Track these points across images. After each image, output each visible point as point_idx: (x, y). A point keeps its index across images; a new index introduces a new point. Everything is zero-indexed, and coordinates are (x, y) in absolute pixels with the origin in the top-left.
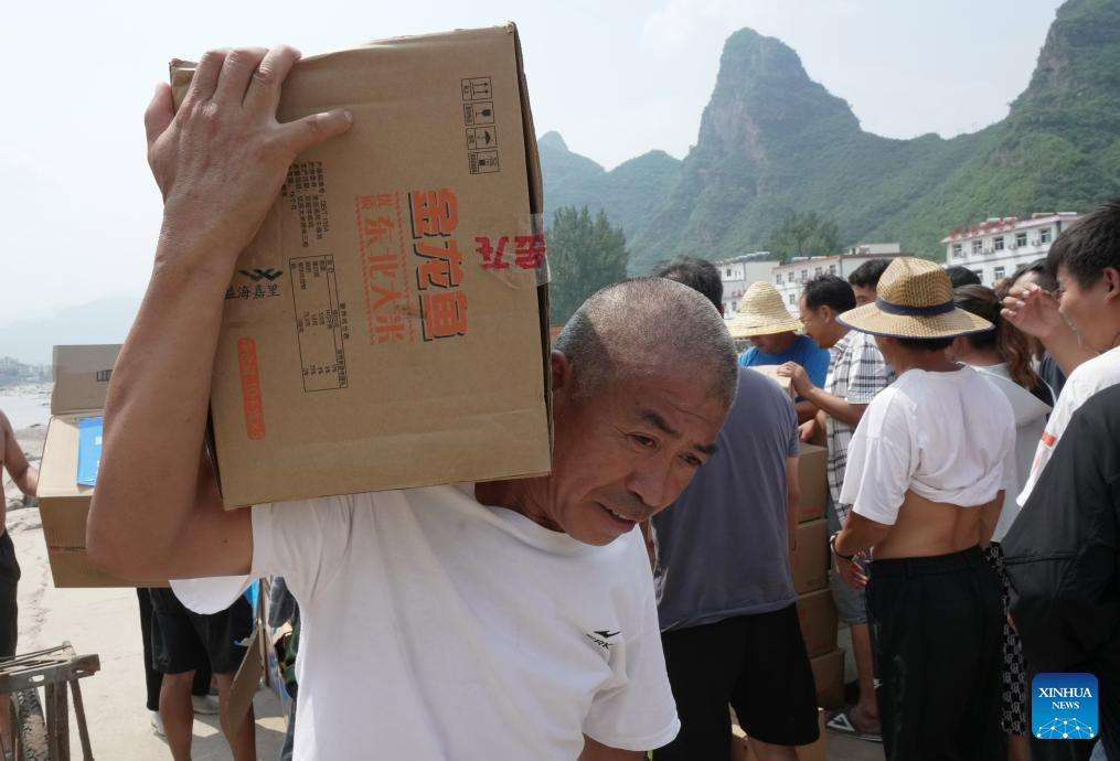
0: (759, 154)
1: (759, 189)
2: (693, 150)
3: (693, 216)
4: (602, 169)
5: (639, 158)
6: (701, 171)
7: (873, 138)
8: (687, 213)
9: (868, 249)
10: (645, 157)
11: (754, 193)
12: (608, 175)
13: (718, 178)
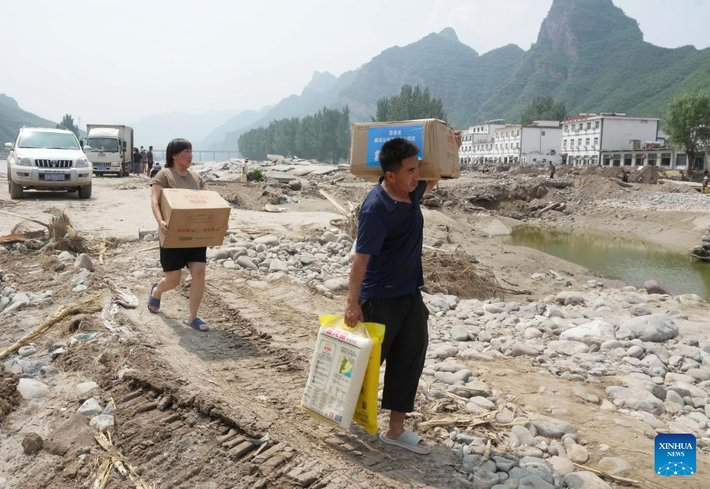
0: (572, 52)
1: (569, 75)
2: (533, 46)
3: (526, 89)
4: (477, 54)
5: (500, 48)
6: (536, 60)
7: (650, 46)
8: (523, 86)
9: (538, 123)
10: (504, 48)
11: (566, 77)
12: (480, 57)
13: (544, 66)
